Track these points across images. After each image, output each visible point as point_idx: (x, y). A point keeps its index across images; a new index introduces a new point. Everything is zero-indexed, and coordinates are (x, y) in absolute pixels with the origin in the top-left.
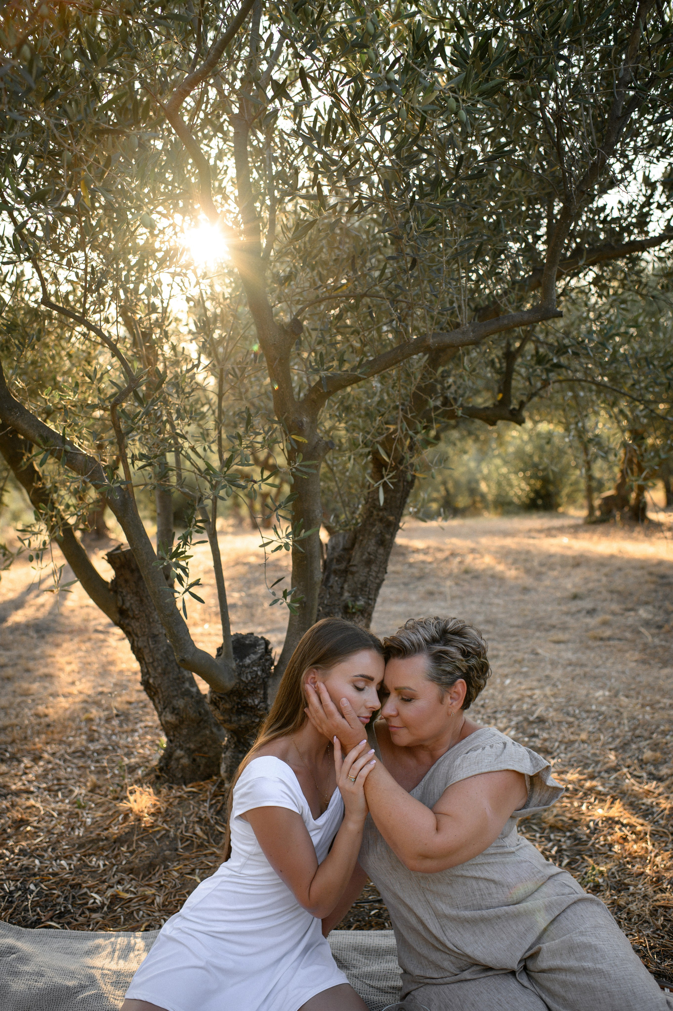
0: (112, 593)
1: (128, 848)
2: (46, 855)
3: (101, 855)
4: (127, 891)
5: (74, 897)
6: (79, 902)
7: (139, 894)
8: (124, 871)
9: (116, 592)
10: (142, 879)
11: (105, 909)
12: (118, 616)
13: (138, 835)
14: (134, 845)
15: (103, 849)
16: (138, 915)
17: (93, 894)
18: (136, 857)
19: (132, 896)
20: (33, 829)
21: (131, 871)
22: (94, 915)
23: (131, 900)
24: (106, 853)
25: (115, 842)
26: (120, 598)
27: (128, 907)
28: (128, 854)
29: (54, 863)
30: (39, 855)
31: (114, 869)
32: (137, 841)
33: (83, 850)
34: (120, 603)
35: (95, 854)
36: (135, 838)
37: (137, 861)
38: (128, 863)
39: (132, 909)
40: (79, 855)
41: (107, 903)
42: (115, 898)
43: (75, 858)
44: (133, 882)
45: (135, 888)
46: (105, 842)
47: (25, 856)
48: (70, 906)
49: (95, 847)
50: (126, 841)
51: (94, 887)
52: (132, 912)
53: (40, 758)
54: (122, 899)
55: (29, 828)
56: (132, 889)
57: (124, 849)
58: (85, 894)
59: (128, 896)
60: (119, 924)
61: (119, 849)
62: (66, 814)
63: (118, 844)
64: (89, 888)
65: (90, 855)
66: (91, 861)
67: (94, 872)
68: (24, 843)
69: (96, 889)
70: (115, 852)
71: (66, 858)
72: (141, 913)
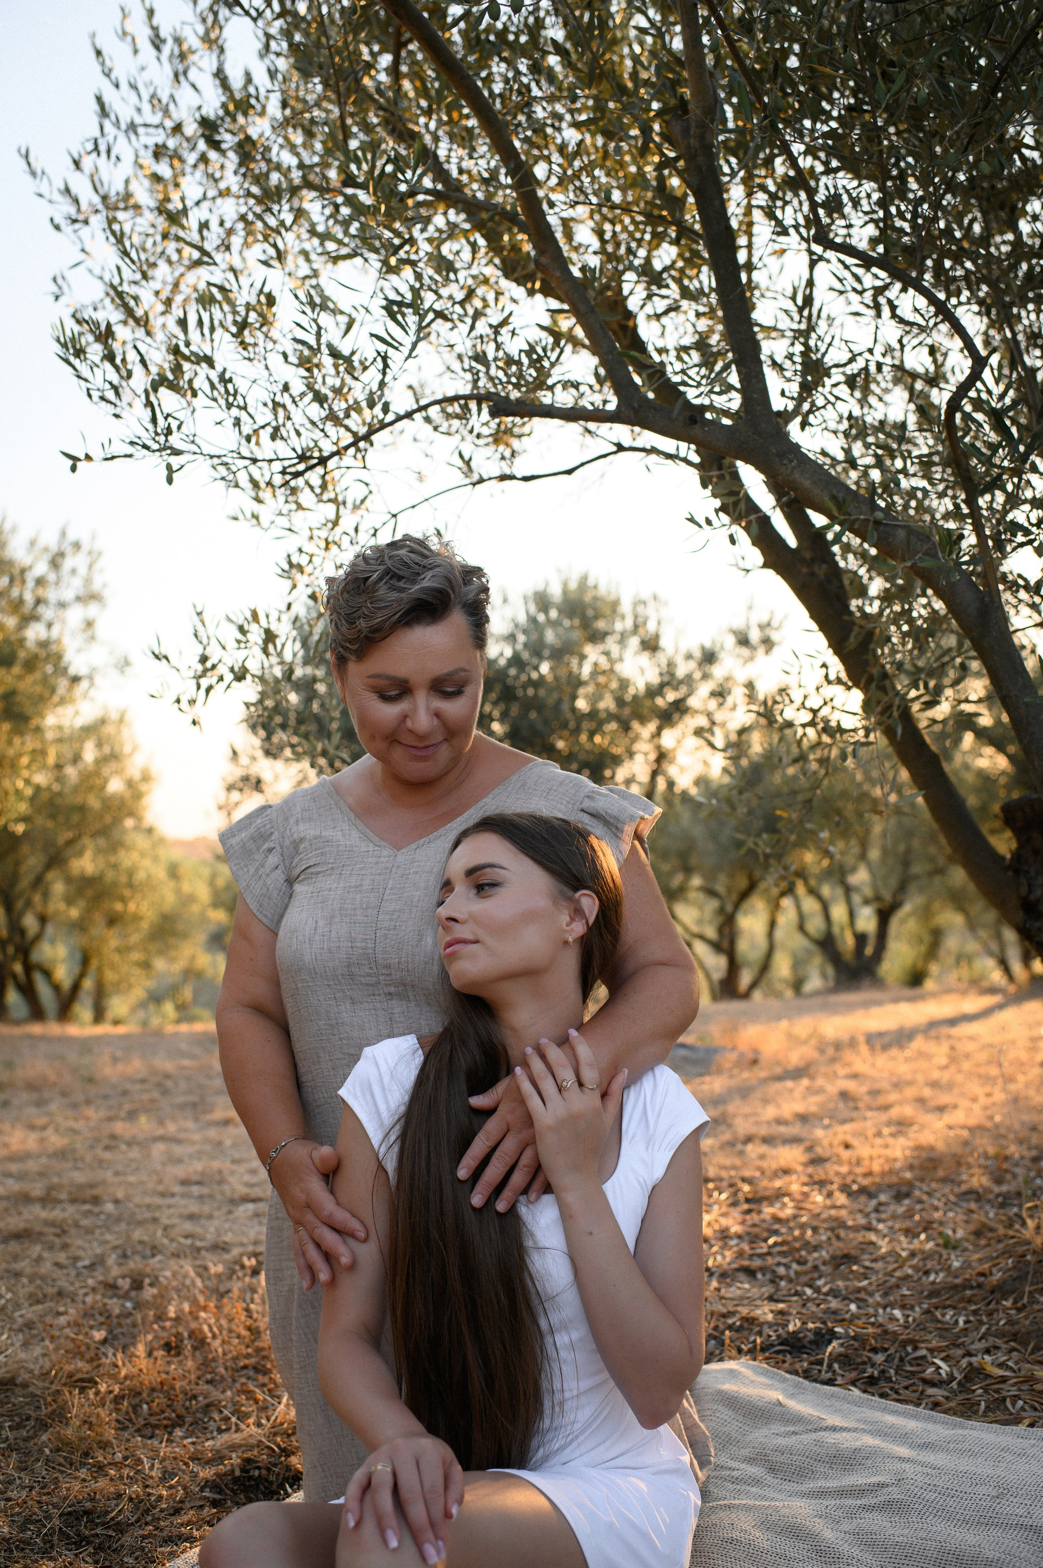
0: (1010, 873)
1: (1015, 1302)
2: (871, 1300)
3: (965, 1309)
4: (1001, 1365)
5: (902, 1359)
6: (909, 1368)
7: (1023, 1373)
8: (1001, 1335)
9: (1017, 872)
10: (1032, 1352)
11: (954, 1385)
12: (1020, 915)
13: (1032, 1284)
14: (1025, 1300)
15: (970, 1301)
16: (1014, 1406)
17: (937, 1361)
18: (1026, 1317)
19: (1008, 1373)
20: (862, 1270)
21: (1015, 1337)
22: (931, 1391)
23: (1003, 1380)
24: (973, 1307)
25: (992, 1292)
26: (1024, 881)
27: (997, 1391)
28: (1013, 1312)
29: (881, 1311)
30: (858, 1299)
31: (983, 1329)
32: (1030, 1293)
33: (934, 1301)
34: (1024, 890)
35: (954, 1308)
36: (1027, 1289)
37: (1027, 1322)
38: (1010, 1322)
39: (1005, 1394)
40: (925, 1306)
41: (959, 1376)
42: (975, 1373)
43: (917, 1309)
44: (1015, 1353)
45: (1016, 1363)
46: (975, 1291)
47: (835, 1297)
48: (892, 1372)
49: (956, 1298)
50: (1013, 1292)
51: (940, 1350)
52: (1004, 1399)
53: (908, 1195)
54: (988, 1376)
55: (855, 1268)
56: (1010, 1363)
57: (1008, 1303)
58: (923, 1357)
59: (1000, 1372)
60: (976, 1412)
61: (998, 1303)
62: (919, 1256)
63: (998, 1295)
64: (931, 1350)
65: (945, 1307)
66: (943, 1315)
67: (946, 1330)
68: (840, 1283)
69: (943, 1355)
70: (991, 1306)
71: (903, 1307)
72: (1020, 1403)
